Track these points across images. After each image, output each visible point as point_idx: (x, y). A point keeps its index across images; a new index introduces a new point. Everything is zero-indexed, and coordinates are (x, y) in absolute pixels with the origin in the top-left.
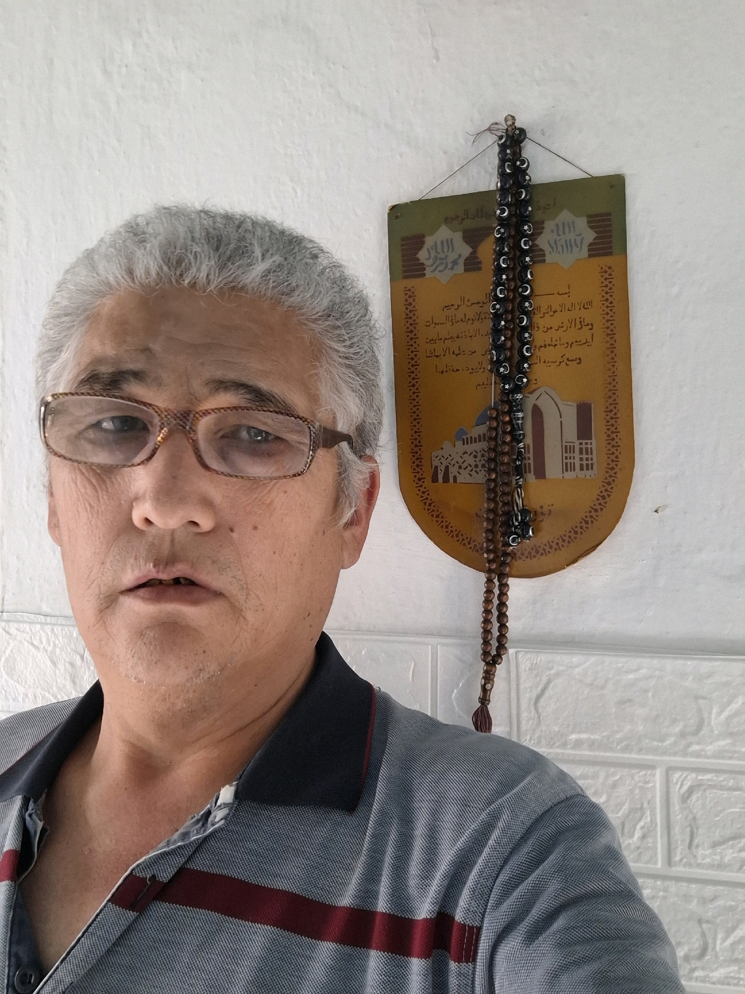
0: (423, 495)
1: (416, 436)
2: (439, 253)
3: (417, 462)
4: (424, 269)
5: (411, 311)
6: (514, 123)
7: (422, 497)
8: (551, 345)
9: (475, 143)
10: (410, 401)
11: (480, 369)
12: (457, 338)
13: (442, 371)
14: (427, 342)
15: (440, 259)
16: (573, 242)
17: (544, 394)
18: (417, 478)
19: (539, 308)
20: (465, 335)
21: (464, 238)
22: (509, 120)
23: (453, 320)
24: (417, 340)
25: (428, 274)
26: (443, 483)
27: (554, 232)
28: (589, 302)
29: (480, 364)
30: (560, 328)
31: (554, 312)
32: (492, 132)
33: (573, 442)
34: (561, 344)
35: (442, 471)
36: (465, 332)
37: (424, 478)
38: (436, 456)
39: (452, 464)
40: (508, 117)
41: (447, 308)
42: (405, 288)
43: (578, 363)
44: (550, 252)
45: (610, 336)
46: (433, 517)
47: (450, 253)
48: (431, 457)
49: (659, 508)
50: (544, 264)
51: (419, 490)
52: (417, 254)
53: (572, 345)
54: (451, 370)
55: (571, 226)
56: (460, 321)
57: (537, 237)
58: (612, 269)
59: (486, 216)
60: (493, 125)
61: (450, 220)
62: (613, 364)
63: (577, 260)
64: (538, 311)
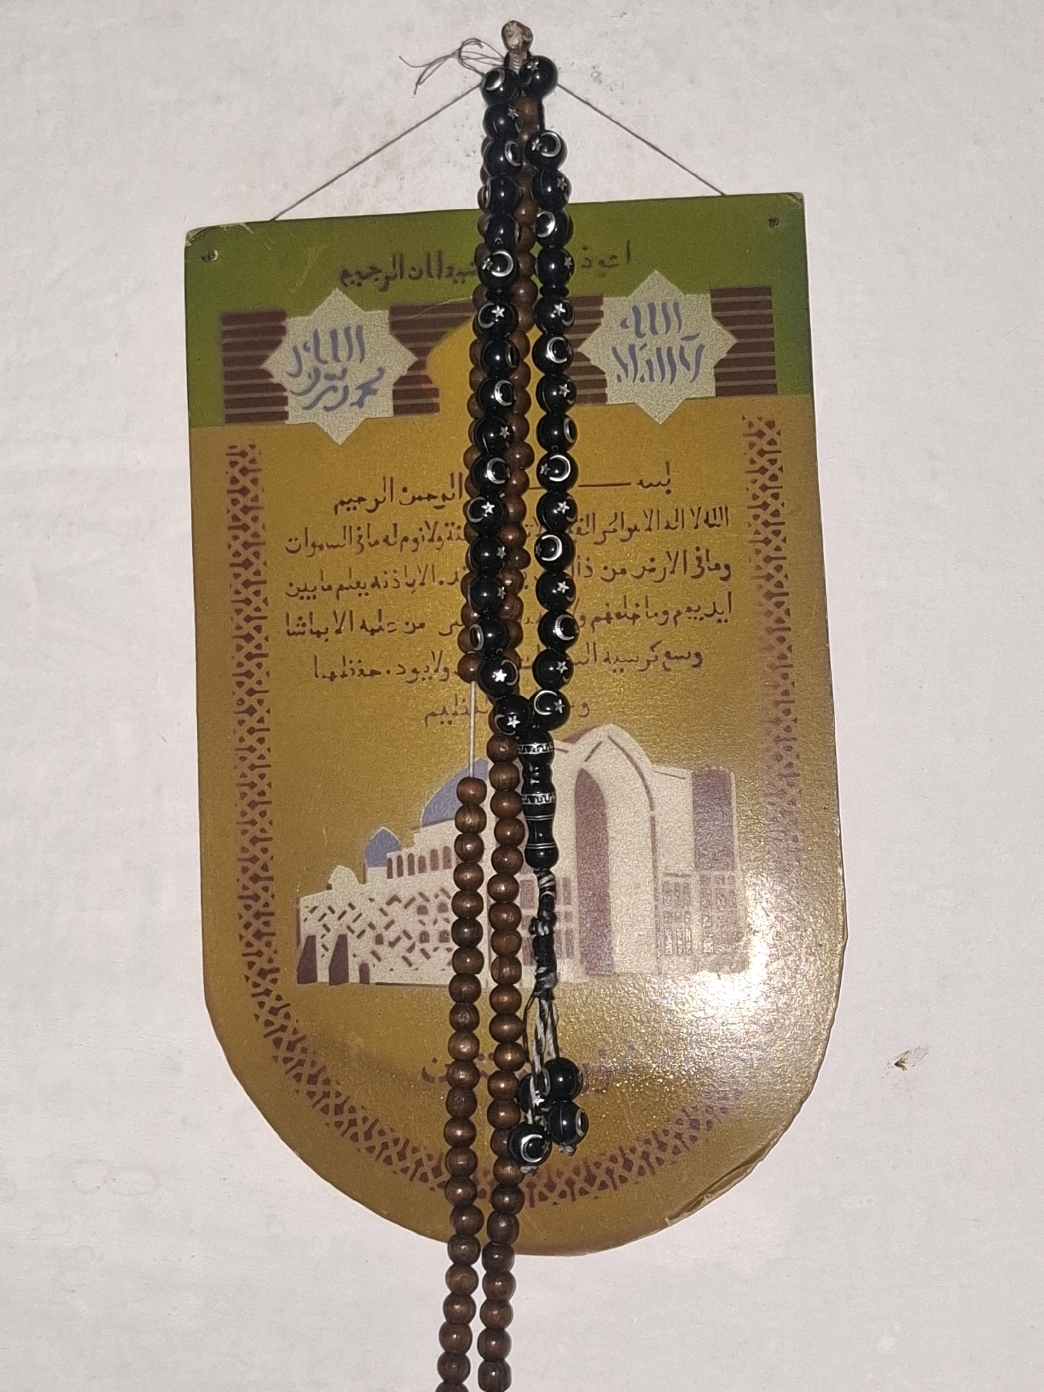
0: (271, 1018)
1: (256, 850)
2: (326, 362)
3: (257, 925)
4: (284, 401)
5: (245, 510)
6: (526, 44)
7: (268, 1023)
8: (623, 614)
9: (423, 85)
10: (241, 753)
11: (436, 671)
12: (373, 586)
13: (332, 673)
14: (291, 594)
15: (328, 377)
16: (676, 353)
17: (608, 745)
18: (256, 968)
19: (591, 518)
20: (396, 580)
21: (394, 326)
22: (514, 36)
23: (363, 539)
24: (261, 587)
25: (296, 412)
26: (331, 984)
27: (627, 327)
28: (720, 508)
29: (437, 658)
30: (646, 572)
31: (629, 530)
32: (466, 61)
33: (683, 876)
34: (650, 614)
35: (327, 950)
36: (395, 572)
37: (277, 970)
38: (311, 907)
39: (357, 931)
40: (511, 28)
41: (346, 506)
42: (231, 447)
43: (694, 666)
44: (619, 378)
45: (775, 599)
46: (299, 1081)
47: (354, 363)
48: (298, 911)
49: (906, 1056)
50: (603, 407)
51: (262, 1005)
52: (263, 359)
53: (677, 619)
54: (357, 672)
55: (672, 314)
56: (381, 542)
57: (582, 336)
58: (776, 429)
59: (450, 275)
60: (468, 44)
61: (355, 278)
62: (785, 670)
63: (686, 399)
64: (588, 526)
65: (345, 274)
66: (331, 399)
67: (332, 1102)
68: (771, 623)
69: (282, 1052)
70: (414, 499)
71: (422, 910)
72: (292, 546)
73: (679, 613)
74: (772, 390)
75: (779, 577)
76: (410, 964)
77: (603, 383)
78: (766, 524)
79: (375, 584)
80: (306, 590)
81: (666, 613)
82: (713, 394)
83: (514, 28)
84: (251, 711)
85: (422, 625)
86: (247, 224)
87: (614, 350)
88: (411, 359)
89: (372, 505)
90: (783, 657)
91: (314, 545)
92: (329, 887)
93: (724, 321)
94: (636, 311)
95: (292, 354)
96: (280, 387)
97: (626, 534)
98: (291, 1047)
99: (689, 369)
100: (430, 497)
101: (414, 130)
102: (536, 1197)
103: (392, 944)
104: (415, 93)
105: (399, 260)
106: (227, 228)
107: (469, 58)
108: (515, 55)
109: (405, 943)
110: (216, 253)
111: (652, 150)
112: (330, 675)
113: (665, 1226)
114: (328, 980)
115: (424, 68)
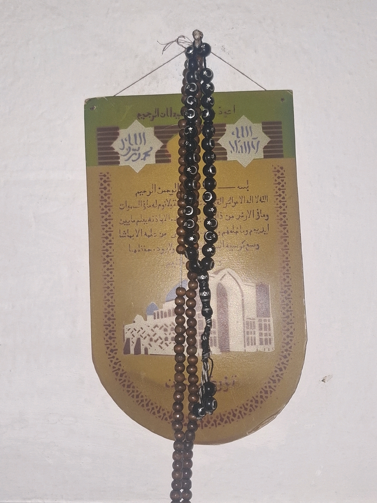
1: (109, 310)
2: (132, 145)
3: (110, 334)
4: (118, 158)
5: (106, 195)
6: (201, 38)
7: (114, 367)
8: (232, 231)
9: (165, 51)
10: (104, 277)
11: (170, 249)
12: (149, 221)
13: (135, 250)
14: (121, 223)
15: (134, 150)
16: (250, 144)
17: (228, 275)
18: (109, 349)
19: (222, 199)
20: (156, 219)
21: (156, 133)
22: (197, 35)
23: (145, 205)
24: (111, 221)
25: (123, 162)
26: (135, 354)
27: (234, 135)
28: (265, 196)
29: (171, 245)
30: (240, 217)
31: (235, 203)
32: (180, 43)
33: (253, 319)
34: (242, 231)
35: (133, 343)
36: (156, 216)
37: (117, 350)
38: (128, 328)
39: (144, 337)
40: (196, 32)
41: (140, 194)
42: (101, 173)
43: (257, 249)
44: (231, 151)
45: (284, 227)
46: (124, 387)
47: (142, 146)
48: (124, 330)
49: (325, 378)
50: (226, 162)
51: (111, 361)
52: (111, 143)
53: (251, 233)
54: (144, 250)
55: (249, 130)
56: (151, 206)
57: (219, 137)
58: (284, 170)
59: (174, 116)
60: (180, 37)
61: (142, 116)
62: (287, 251)
63: (254, 159)
64: (221, 201)
65: (139, 115)
66: (134, 157)
67: (135, 394)
68: (282, 234)
69: (119, 377)
70: (163, 192)
71: (166, 330)
72: (122, 207)
73: (251, 231)
74: (282, 156)
75: (284, 219)
76: (161, 348)
77: (226, 153)
78: (280, 201)
79: (150, 220)
80: (126, 222)
81: (247, 231)
82: (263, 158)
83: (197, 32)
84: (108, 262)
85: (165, 234)
86: (105, 97)
87: (230, 142)
88: (161, 144)
89: (148, 194)
90: (286, 246)
91: (129, 207)
92: (134, 322)
93: (266, 133)
94: (237, 128)
95: (121, 142)
96: (117, 153)
97: (233, 204)
98: (121, 375)
99: (254, 149)
100: (168, 191)
101: (162, 66)
102: (204, 426)
103: (156, 341)
104: (162, 54)
105: (157, 111)
106: (99, 98)
107: (181, 42)
108: (197, 42)
109: (160, 341)
110: (95, 107)
111: (242, 75)
112: (134, 251)
113: (247, 435)
114: (134, 353)
115: (165, 45)
